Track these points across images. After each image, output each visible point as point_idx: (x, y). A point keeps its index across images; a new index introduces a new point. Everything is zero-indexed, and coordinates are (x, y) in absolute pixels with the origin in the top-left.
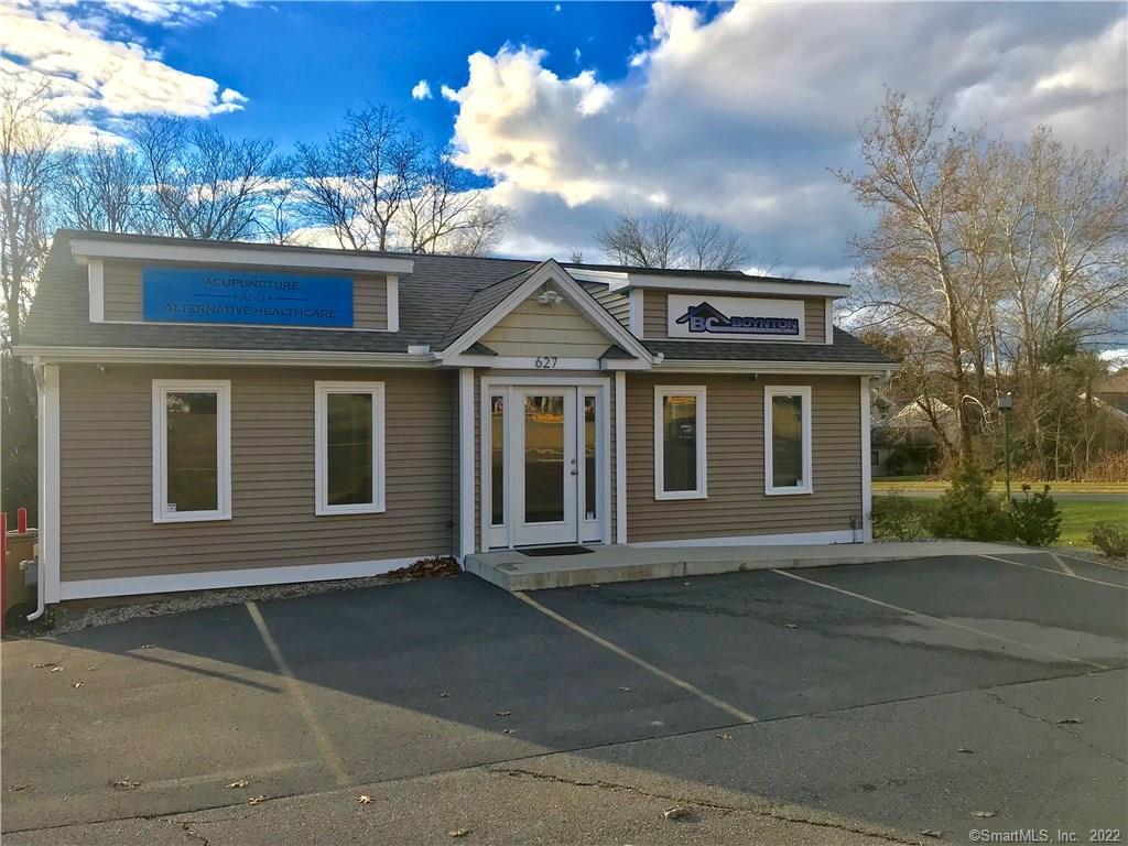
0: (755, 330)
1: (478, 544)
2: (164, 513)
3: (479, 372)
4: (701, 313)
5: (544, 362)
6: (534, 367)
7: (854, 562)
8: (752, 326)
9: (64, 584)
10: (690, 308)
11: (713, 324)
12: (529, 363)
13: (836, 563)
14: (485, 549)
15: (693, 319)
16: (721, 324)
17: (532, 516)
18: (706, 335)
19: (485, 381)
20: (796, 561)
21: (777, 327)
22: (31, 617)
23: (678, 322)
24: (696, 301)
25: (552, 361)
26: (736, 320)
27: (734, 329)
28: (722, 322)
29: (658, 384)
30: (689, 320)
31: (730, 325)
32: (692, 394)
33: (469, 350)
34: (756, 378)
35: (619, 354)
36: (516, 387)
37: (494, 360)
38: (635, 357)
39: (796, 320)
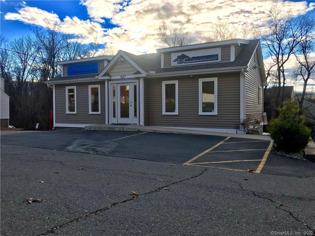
0: (201, 60)
1: (108, 122)
2: (68, 112)
3: (108, 80)
4: (182, 58)
5: (122, 76)
6: (120, 78)
7: (176, 133)
8: (200, 59)
9: (56, 124)
10: (178, 56)
11: (186, 60)
12: (119, 77)
13: (168, 133)
14: (110, 123)
15: (179, 60)
16: (189, 60)
17: (122, 116)
18: (183, 64)
19: (110, 82)
20: (155, 130)
21: (210, 58)
22: (53, 129)
23: (174, 61)
24: (180, 54)
25: (124, 76)
26: (194, 58)
27: (193, 61)
28: (189, 59)
29: (163, 81)
30: (178, 60)
31: (192, 60)
32: (173, 83)
33: (104, 75)
34: (191, 76)
35: (138, 73)
36: (117, 83)
37: (110, 77)
38: (141, 73)
39: (218, 55)
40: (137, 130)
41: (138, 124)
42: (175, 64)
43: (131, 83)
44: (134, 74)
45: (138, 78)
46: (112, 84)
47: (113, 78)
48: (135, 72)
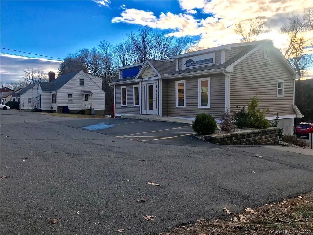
2: (122, 105)
4: (189, 62)
5: (149, 79)
9: (116, 114)
10: (187, 61)
11: (192, 64)
12: (147, 79)
14: (142, 114)
17: (150, 108)
18: (190, 67)
19: (142, 83)
21: (207, 62)
23: (184, 65)
24: (188, 59)
26: (197, 62)
28: (194, 63)
29: (177, 81)
30: (187, 64)
31: (196, 64)
32: (182, 82)
33: (138, 78)
34: (192, 77)
35: (157, 76)
36: (147, 84)
37: (142, 79)
38: (159, 76)
39: (212, 59)
40: (147, 119)
41: (158, 115)
42: (185, 67)
43: (154, 83)
44: (154, 77)
45: (158, 80)
46: (143, 84)
47: (144, 80)
48: (155, 75)
